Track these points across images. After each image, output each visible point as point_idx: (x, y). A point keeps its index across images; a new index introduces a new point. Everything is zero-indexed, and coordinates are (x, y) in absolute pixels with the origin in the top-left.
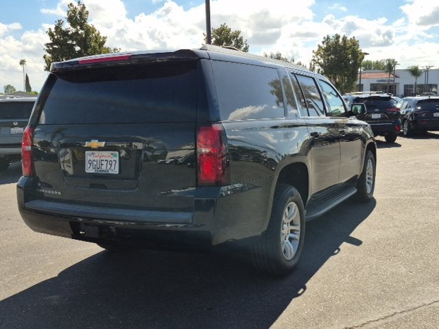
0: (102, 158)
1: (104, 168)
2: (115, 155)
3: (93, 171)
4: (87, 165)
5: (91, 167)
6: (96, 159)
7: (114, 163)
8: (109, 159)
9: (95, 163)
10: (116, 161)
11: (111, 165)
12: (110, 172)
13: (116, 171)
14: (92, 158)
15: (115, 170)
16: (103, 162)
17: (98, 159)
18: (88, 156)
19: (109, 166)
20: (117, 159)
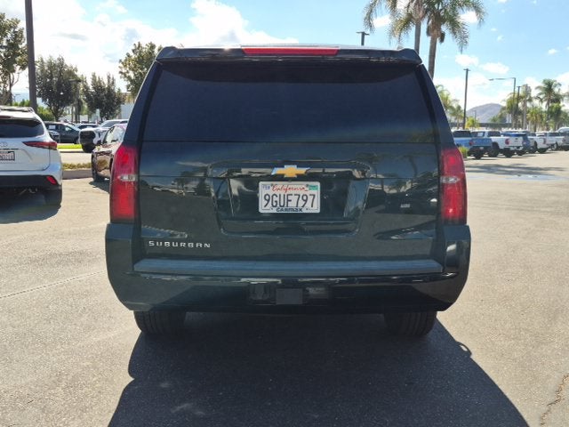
0: (289, 192)
1: (292, 204)
2: (314, 187)
3: (274, 211)
4: (262, 202)
5: (269, 206)
6: (278, 193)
7: (310, 198)
8: (302, 193)
9: (276, 199)
10: (314, 196)
11: (306, 201)
12: (304, 211)
13: (316, 209)
14: (271, 192)
15: (314, 207)
16: (290, 198)
17: (282, 193)
18: (264, 189)
19: (301, 203)
20: (317, 192)
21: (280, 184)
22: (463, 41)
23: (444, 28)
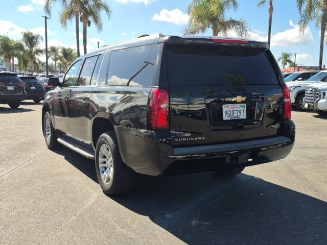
0: (234, 109)
1: (235, 115)
2: (243, 106)
3: (229, 119)
4: (224, 115)
5: (227, 116)
7: (242, 111)
8: (239, 109)
9: (229, 113)
11: (240, 113)
12: (240, 118)
13: (245, 116)
14: (227, 109)
15: (243, 116)
16: (235, 112)
17: (231, 110)
18: (225, 108)
19: (239, 114)
20: (245, 109)
21: (230, 105)
22: (100, 27)
23: (90, 19)
